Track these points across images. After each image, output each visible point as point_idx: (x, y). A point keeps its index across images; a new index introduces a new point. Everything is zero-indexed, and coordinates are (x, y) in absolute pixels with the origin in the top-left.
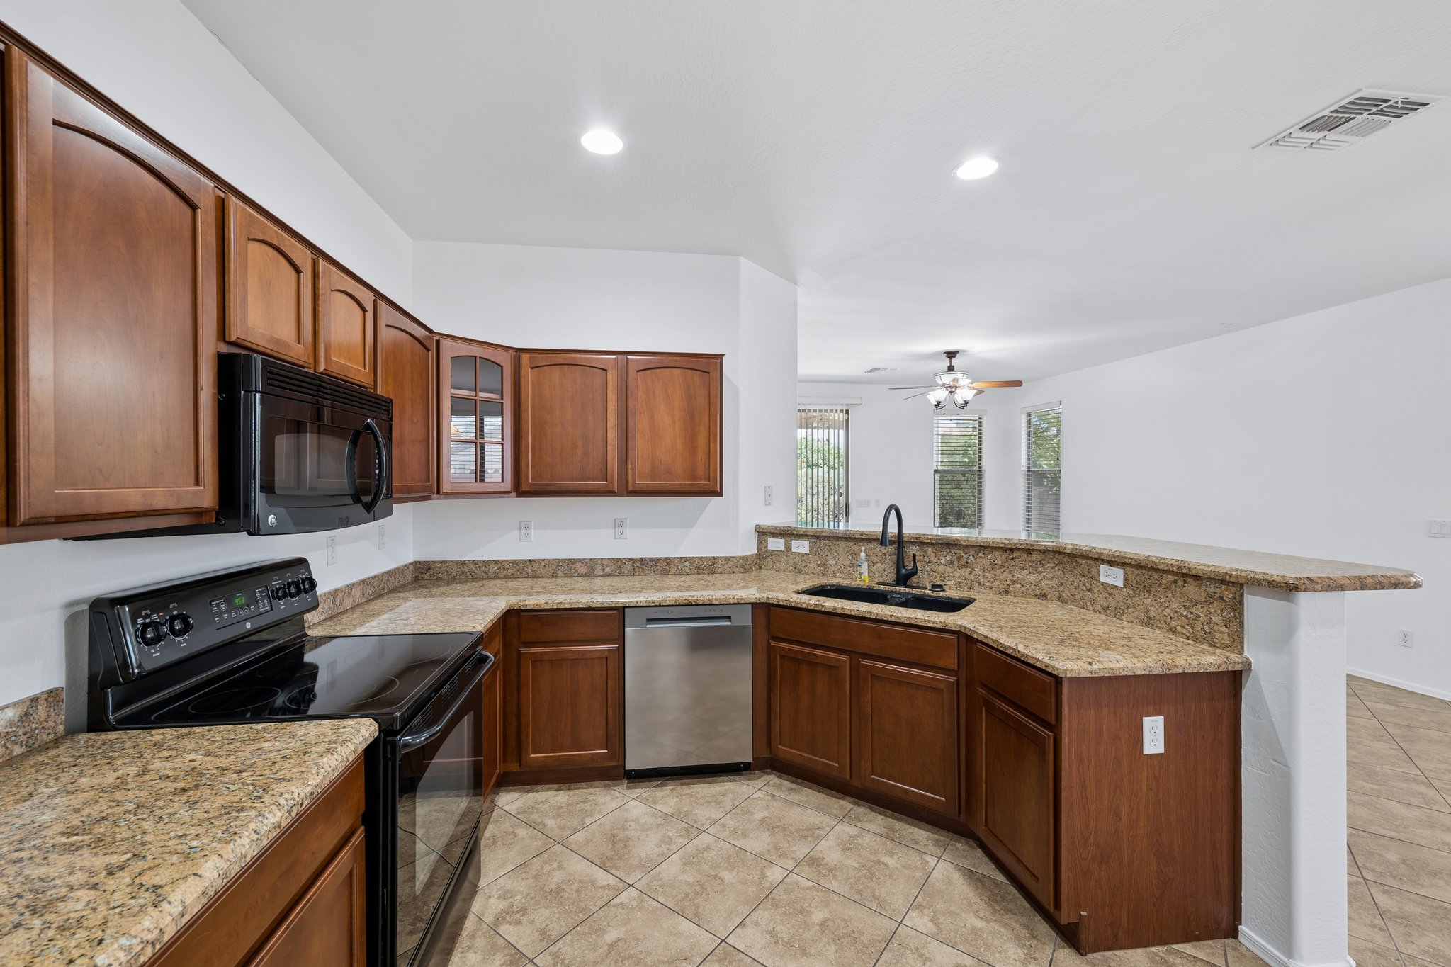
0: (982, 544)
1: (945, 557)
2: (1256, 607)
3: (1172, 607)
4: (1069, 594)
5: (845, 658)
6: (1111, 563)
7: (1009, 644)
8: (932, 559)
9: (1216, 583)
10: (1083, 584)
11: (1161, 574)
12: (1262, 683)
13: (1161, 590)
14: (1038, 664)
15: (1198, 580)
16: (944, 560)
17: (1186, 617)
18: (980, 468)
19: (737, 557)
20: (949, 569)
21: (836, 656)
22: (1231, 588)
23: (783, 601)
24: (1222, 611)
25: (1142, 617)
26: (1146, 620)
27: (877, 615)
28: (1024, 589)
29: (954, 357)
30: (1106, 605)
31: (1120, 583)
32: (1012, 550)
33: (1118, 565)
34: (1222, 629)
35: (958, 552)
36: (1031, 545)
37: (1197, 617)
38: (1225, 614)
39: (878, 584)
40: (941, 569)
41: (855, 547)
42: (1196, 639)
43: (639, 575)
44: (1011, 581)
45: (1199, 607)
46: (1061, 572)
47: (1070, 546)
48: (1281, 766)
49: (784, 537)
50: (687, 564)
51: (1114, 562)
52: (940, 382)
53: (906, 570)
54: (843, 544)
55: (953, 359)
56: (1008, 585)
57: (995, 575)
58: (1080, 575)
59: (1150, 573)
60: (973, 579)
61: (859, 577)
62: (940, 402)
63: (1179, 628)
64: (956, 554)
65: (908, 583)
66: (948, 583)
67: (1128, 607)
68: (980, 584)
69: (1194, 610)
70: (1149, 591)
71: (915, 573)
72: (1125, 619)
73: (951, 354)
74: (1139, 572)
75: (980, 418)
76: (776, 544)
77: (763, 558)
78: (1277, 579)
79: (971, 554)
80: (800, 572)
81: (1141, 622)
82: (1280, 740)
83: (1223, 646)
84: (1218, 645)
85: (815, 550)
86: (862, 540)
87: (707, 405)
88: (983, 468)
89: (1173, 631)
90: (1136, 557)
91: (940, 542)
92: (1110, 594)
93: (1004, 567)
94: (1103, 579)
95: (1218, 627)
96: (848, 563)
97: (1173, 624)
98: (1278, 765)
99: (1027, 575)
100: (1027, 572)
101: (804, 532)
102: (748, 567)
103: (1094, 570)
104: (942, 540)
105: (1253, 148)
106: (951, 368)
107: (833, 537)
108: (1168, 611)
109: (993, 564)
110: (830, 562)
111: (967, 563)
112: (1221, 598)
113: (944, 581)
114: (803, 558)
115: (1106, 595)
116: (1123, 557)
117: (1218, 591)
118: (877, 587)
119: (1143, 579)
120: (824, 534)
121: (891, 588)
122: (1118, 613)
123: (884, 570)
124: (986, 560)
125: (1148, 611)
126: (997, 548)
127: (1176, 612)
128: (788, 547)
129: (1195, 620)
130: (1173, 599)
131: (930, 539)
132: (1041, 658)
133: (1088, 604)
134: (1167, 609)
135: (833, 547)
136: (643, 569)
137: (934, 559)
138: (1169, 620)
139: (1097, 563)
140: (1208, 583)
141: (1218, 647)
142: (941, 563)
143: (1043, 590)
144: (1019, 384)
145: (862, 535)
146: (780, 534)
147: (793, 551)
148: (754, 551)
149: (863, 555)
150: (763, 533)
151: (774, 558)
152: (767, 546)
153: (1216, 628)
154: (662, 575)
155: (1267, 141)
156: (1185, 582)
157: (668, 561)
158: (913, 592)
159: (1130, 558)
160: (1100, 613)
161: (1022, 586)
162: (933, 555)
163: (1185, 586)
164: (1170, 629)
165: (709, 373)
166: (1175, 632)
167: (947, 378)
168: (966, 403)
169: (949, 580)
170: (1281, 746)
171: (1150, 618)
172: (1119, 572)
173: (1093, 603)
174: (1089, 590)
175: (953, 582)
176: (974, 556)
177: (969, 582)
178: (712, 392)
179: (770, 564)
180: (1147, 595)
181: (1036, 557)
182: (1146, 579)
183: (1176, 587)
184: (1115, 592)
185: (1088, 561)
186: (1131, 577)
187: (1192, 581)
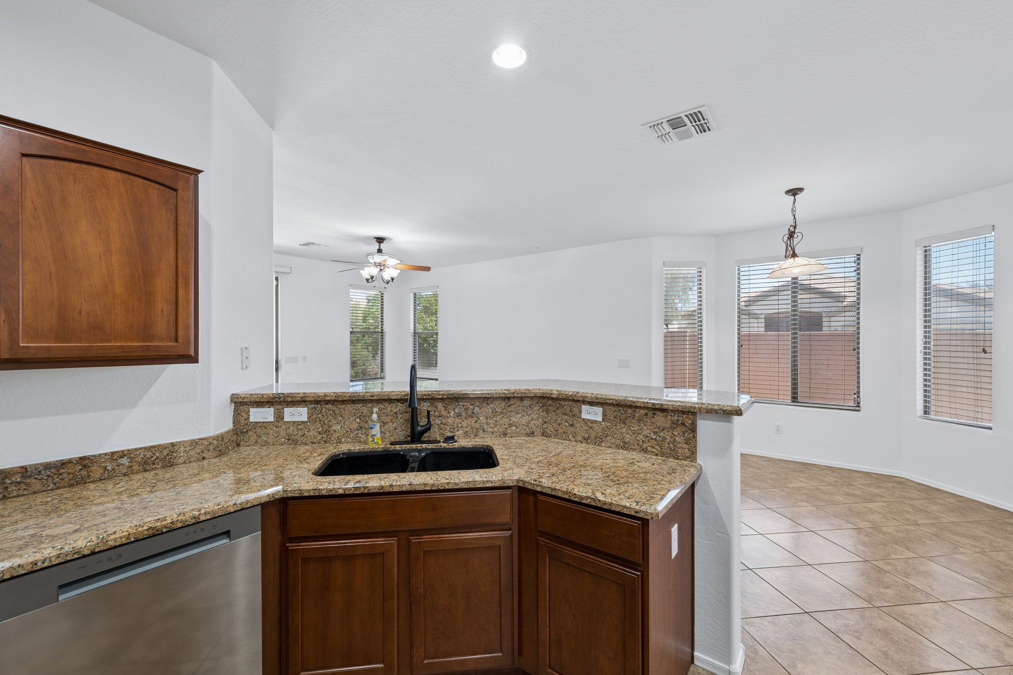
0: (487, 396)
1: (454, 410)
2: (705, 427)
3: (644, 433)
4: (552, 430)
5: (393, 541)
6: (591, 404)
7: (584, 494)
8: (442, 413)
9: (679, 414)
10: (566, 421)
11: (634, 409)
12: (710, 480)
13: (635, 421)
14: (625, 511)
15: (665, 412)
16: (453, 412)
17: (655, 439)
18: (382, 330)
19: (210, 437)
20: (457, 420)
21: (380, 541)
22: (691, 416)
23: (308, 491)
24: (684, 433)
25: (618, 442)
26: (622, 445)
27: (433, 485)
28: (518, 430)
29: (382, 242)
30: (586, 436)
31: (600, 419)
32: (509, 398)
33: (597, 404)
34: (683, 446)
35: (466, 404)
36: (525, 393)
37: (664, 439)
38: (686, 435)
39: (392, 444)
40: (450, 421)
41: (364, 409)
42: (663, 455)
43: (18, 496)
44: (508, 424)
45: (665, 432)
46: (545, 413)
47: (556, 392)
48: (723, 535)
49: (273, 405)
50: (125, 461)
51: (594, 402)
52: (372, 261)
53: (422, 426)
54: (349, 407)
55: (382, 244)
56: (506, 428)
57: (496, 421)
58: (563, 414)
59: (625, 409)
60: (478, 427)
61: (371, 439)
62: (373, 277)
63: (649, 448)
64: (463, 406)
65: (422, 439)
66: (457, 433)
67: (607, 436)
68: (484, 431)
69: (661, 434)
70: (624, 423)
71: (429, 429)
72: (603, 445)
73: (380, 240)
74: (616, 409)
75: (382, 294)
76: (261, 415)
77: (242, 432)
78: (729, 408)
79: (476, 405)
80: (296, 443)
81: (618, 447)
82: (723, 518)
83: (685, 458)
84: (681, 458)
85: (314, 416)
86: (371, 401)
87: (171, 235)
88: (384, 330)
89: (645, 451)
90: (616, 398)
91: (451, 396)
92: (591, 428)
93: (503, 413)
94: (584, 416)
95: (681, 445)
96: (355, 426)
97: (645, 445)
98: (722, 534)
99: (520, 418)
100: (520, 415)
101: (302, 398)
102: (222, 448)
103: (575, 410)
104: (452, 394)
105: (642, 125)
106: (380, 251)
107: (337, 401)
108: (641, 436)
109: (494, 412)
110: (334, 428)
111: (473, 413)
112: (683, 424)
113: (453, 432)
114: (300, 427)
115: (587, 428)
116: (605, 399)
117: (680, 419)
118: (392, 448)
119: (619, 414)
120: (327, 398)
121: (408, 446)
122: (598, 441)
123: (395, 429)
124: (488, 409)
125: (624, 438)
126: (497, 398)
127: (647, 437)
128: (279, 417)
129: (662, 441)
130: (645, 428)
131: (442, 395)
132: (628, 505)
133: (570, 436)
134: (639, 435)
135: (337, 411)
136: (27, 485)
137: (444, 413)
138: (641, 443)
139: (579, 404)
140: (673, 414)
141: (680, 459)
142: (450, 416)
143: (532, 428)
144: (427, 269)
145: (373, 396)
146: (268, 402)
147: (286, 419)
148: (228, 425)
149: (375, 416)
150: (241, 404)
151: (259, 431)
152: (248, 418)
153: (679, 445)
154: (72, 486)
155: (648, 123)
156: (654, 414)
157: (84, 462)
158: (430, 447)
159: (611, 399)
160: (581, 442)
161: (517, 427)
162: (443, 409)
163: (654, 417)
164: (643, 450)
165: (176, 190)
166: (646, 451)
167: (378, 258)
168: (393, 279)
169: (458, 430)
170: (723, 522)
171: (626, 443)
172: (599, 410)
173: (575, 435)
174: (572, 425)
175: (461, 432)
176: (478, 407)
177: (475, 430)
178: (181, 218)
179: (253, 438)
180: (622, 426)
181: (527, 403)
182: (622, 414)
183: (647, 418)
184: (594, 425)
185: (570, 403)
186: (609, 413)
187: (660, 413)
